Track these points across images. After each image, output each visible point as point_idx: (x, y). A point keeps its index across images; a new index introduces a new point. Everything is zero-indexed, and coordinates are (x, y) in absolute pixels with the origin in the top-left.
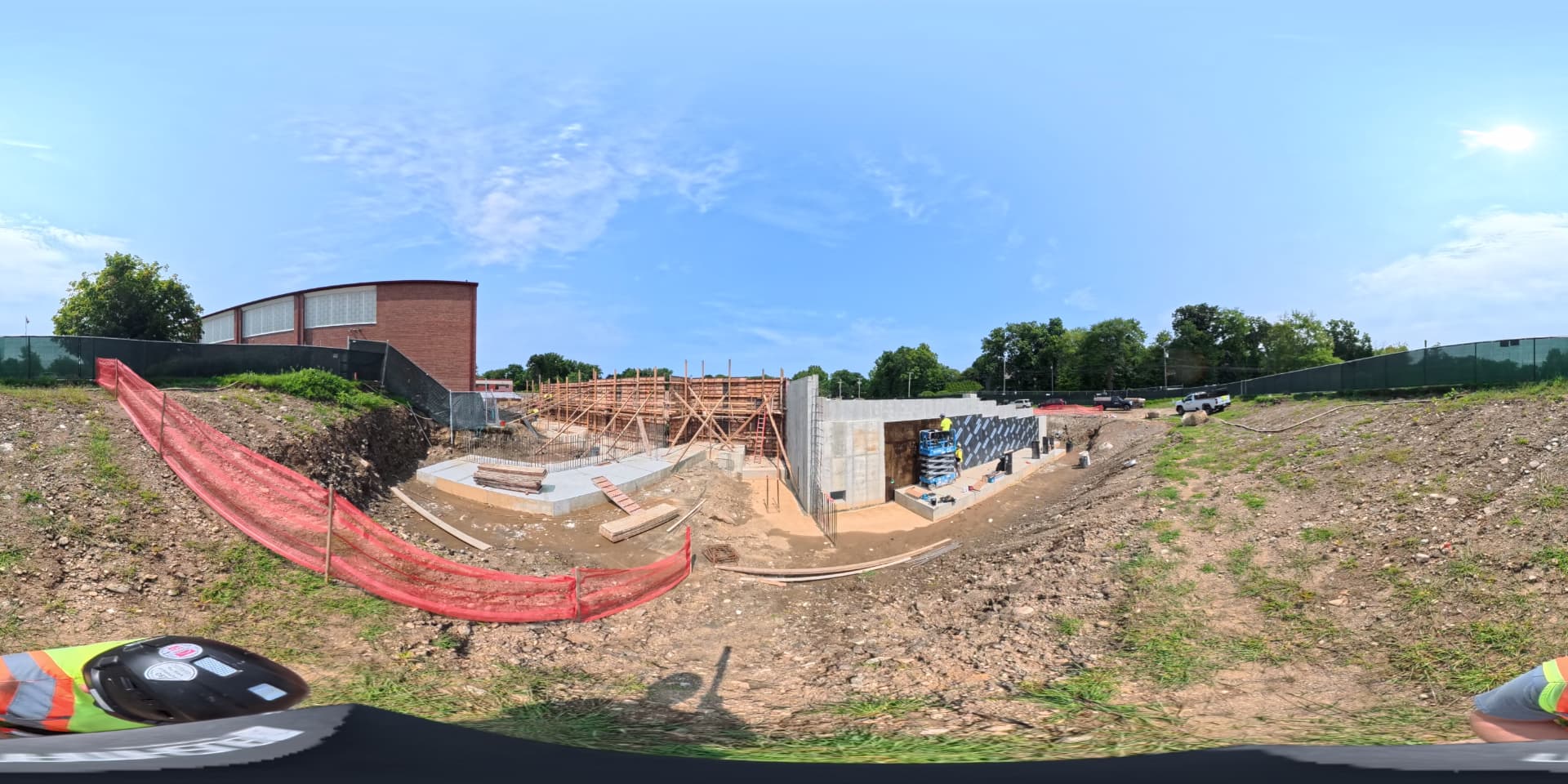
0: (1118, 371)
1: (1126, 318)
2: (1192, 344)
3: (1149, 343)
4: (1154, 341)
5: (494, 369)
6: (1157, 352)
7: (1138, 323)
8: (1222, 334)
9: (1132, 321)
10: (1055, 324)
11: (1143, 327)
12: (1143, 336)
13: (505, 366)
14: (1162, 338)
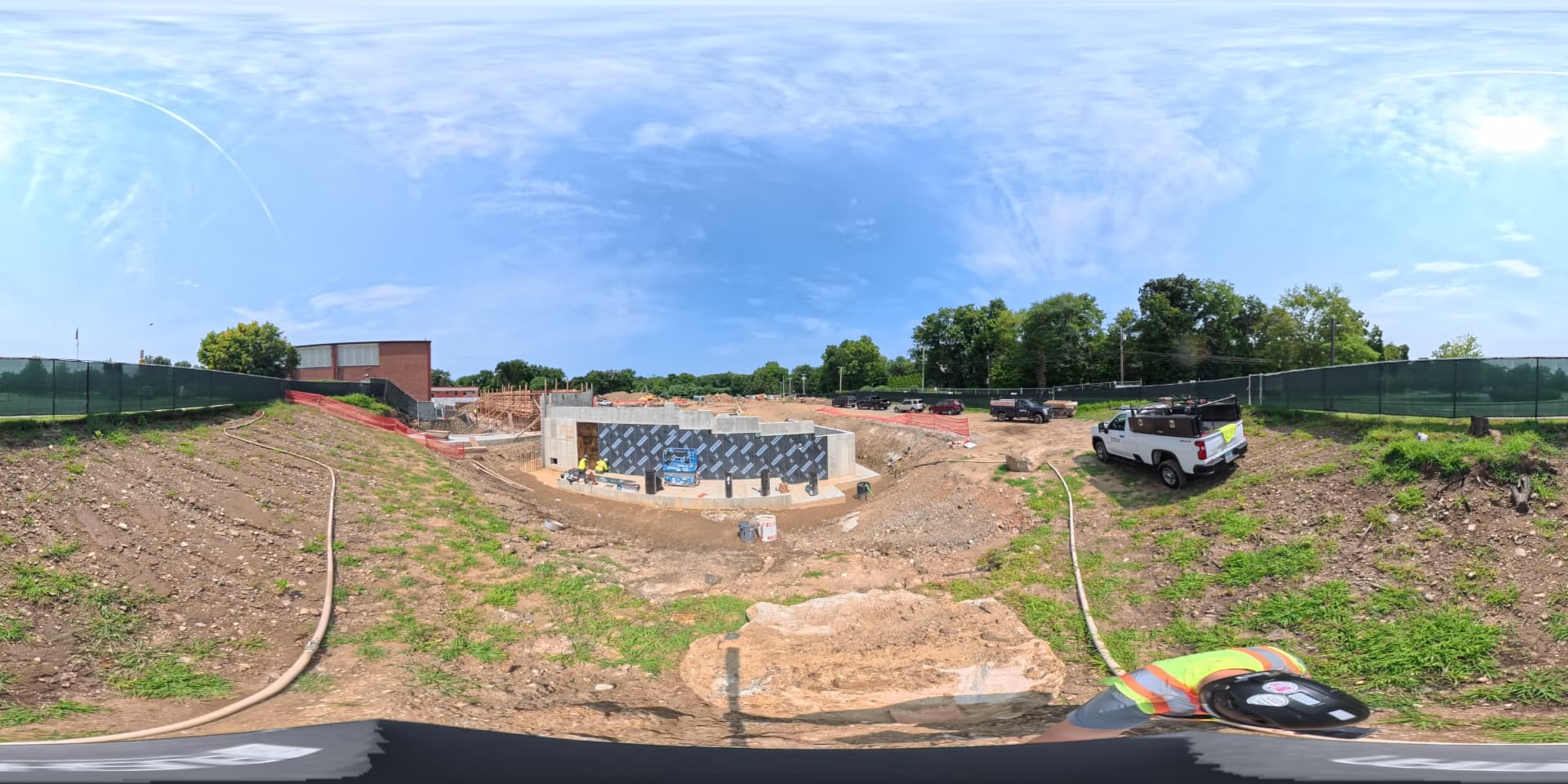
0: (1066, 362)
1: (1077, 293)
2: (1164, 324)
3: (1106, 326)
4: (1114, 322)
5: (467, 375)
6: (1114, 336)
7: (1093, 300)
8: (1202, 315)
9: (1085, 297)
10: (997, 306)
11: (1100, 305)
12: (1100, 317)
13: (477, 372)
14: (1124, 319)
